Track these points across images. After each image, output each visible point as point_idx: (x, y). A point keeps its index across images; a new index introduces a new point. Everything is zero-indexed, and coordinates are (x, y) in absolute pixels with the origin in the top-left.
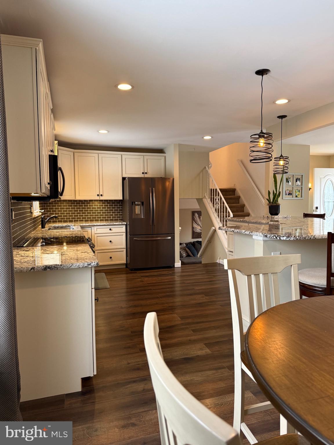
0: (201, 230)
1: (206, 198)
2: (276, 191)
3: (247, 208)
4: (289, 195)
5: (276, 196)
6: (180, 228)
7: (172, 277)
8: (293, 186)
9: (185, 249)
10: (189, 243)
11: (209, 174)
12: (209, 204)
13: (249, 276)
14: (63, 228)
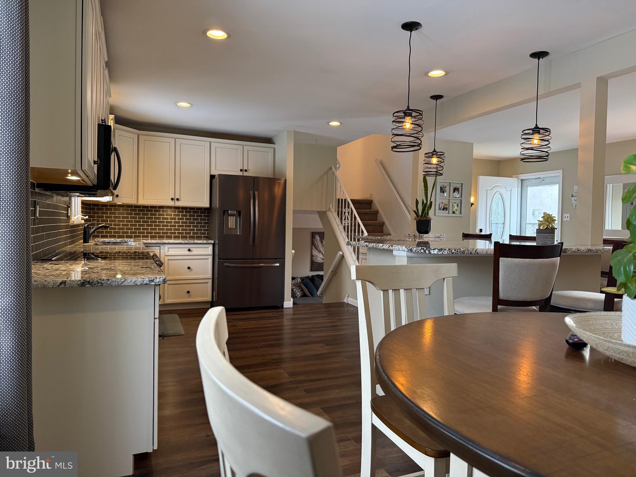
0: (323, 259)
1: (331, 211)
2: (427, 200)
3: (388, 227)
4: (443, 209)
5: (427, 207)
6: (293, 251)
7: (280, 320)
8: (449, 197)
9: (300, 286)
10: (305, 277)
11: (336, 177)
12: (335, 219)
13: (385, 291)
14: (117, 244)
